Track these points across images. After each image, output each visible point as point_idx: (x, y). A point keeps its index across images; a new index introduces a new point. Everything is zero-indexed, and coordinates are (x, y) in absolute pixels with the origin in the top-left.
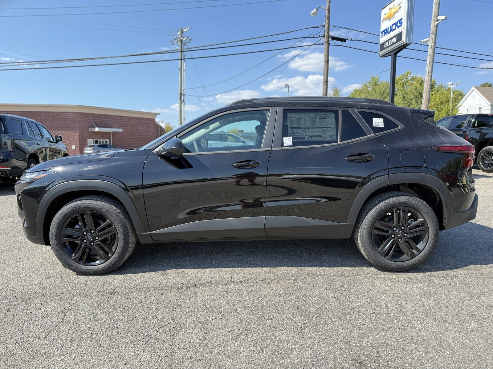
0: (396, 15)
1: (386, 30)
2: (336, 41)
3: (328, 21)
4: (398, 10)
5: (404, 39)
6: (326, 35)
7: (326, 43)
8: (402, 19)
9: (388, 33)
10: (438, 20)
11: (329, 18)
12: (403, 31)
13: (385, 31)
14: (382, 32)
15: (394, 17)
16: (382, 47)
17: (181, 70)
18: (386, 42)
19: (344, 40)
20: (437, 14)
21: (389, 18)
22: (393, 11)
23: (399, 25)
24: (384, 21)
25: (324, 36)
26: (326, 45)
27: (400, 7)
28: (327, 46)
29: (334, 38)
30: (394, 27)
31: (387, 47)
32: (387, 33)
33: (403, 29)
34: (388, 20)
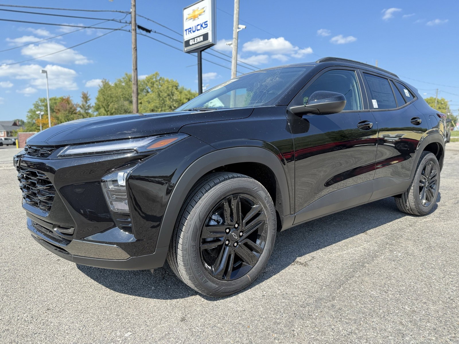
0: (200, 17)
1: (191, 28)
2: (141, 31)
3: (134, 9)
4: (202, 13)
5: (210, 39)
6: (133, 22)
7: (133, 30)
8: (207, 21)
9: (194, 32)
10: (239, 28)
11: (135, 6)
12: (209, 32)
13: (190, 30)
14: (186, 30)
16: (187, 43)
18: (192, 39)
19: (149, 31)
20: (237, 23)
21: (194, 18)
22: (197, 13)
23: (204, 26)
24: (187, 20)
25: (131, 23)
26: (133, 32)
27: (204, 11)
28: (135, 34)
29: (140, 27)
30: (199, 27)
31: (193, 45)
32: (192, 32)
33: (209, 30)
34: (192, 20)
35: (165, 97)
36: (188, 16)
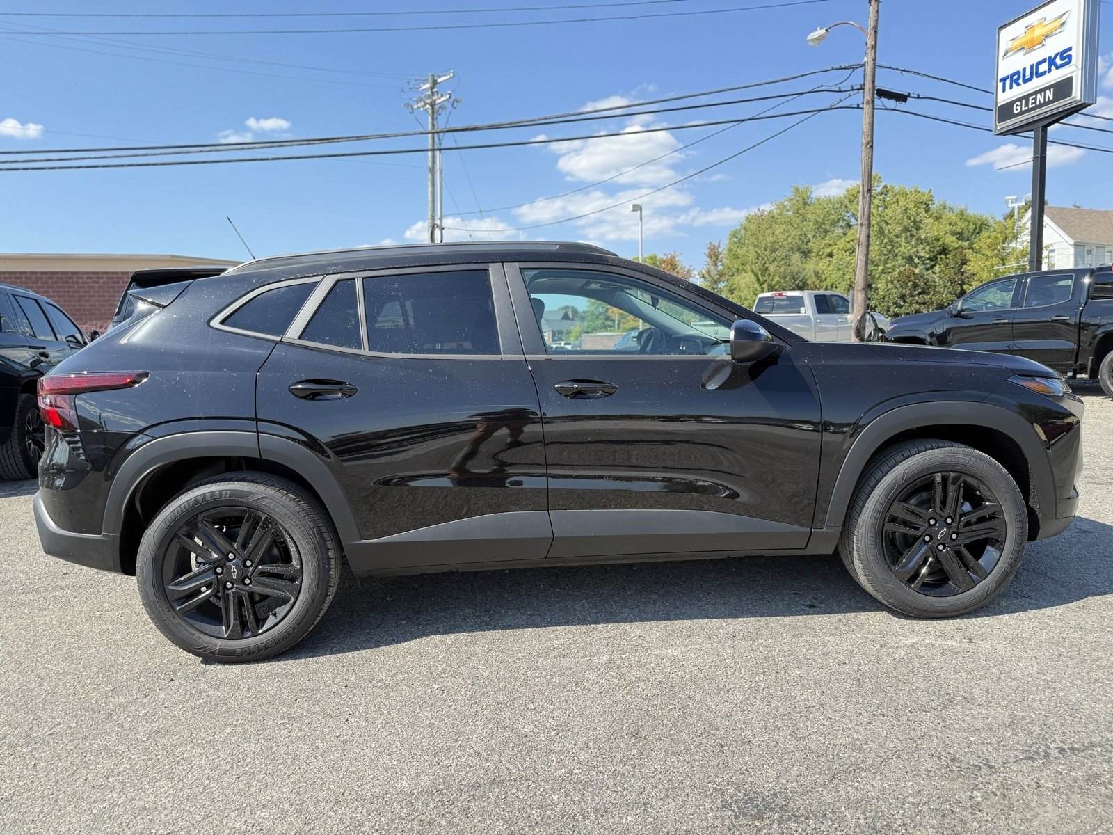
0: (1048, 41)
1: (1018, 73)
2: (884, 100)
3: (873, 55)
4: (1054, 29)
5: (1077, 94)
6: (868, 85)
7: (868, 103)
8: (1070, 49)
9: (1025, 81)
11: (874, 47)
12: (1074, 75)
13: (1015, 77)
14: (1003, 80)
15: (1044, 45)
16: (1005, 112)
17: (432, 170)
18: (1020, 100)
19: (902, 98)
21: (1028, 47)
22: (1039, 32)
23: (1058, 61)
24: (1009, 54)
25: (862, 88)
26: (867, 108)
27: (1063, 24)
28: (871, 110)
29: (883, 94)
30: (1043, 68)
31: (1022, 113)
32: (1020, 81)
33: (1074, 70)
34: (1022, 52)
35: (897, 236)
36: (1011, 45)
